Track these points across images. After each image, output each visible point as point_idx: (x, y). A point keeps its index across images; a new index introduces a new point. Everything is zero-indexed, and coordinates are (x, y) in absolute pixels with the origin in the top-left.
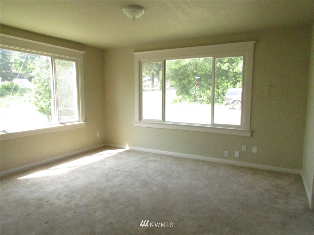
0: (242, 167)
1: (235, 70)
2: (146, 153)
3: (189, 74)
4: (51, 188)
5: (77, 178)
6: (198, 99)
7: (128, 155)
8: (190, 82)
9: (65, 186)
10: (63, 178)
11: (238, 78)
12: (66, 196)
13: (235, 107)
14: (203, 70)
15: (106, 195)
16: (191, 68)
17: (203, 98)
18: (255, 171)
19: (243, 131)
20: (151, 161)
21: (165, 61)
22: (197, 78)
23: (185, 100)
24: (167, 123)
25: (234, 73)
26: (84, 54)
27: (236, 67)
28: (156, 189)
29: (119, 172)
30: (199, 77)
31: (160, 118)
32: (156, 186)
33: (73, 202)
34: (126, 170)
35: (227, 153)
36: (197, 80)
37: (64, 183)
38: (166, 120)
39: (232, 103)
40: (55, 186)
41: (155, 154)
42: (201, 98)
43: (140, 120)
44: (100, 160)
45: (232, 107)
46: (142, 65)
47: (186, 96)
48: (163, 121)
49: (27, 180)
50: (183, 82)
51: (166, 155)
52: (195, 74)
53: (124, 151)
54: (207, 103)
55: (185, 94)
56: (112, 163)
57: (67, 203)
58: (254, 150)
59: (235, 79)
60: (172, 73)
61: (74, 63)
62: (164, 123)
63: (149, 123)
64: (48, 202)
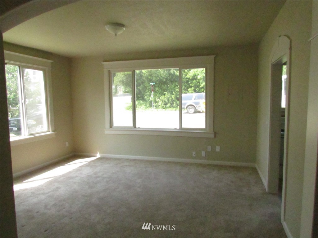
0: (209, 165)
1: (188, 76)
2: (118, 159)
3: (144, 80)
4: (35, 200)
5: (58, 188)
6: (154, 104)
7: (102, 162)
8: (145, 88)
9: (49, 196)
10: (43, 190)
11: (191, 84)
12: (55, 205)
13: (190, 112)
14: (158, 77)
15: (94, 200)
16: (146, 74)
17: (159, 103)
18: (220, 167)
19: (208, 133)
20: (126, 166)
21: (134, 71)
22: (152, 84)
23: (141, 106)
24: (137, 130)
25: (187, 78)
26: (52, 63)
27: (189, 73)
28: (139, 190)
29: (98, 179)
30: (154, 83)
31: (131, 125)
32: (139, 187)
33: (64, 209)
34: (105, 176)
35: (195, 154)
36: (153, 86)
37: (47, 193)
38: (137, 126)
39: (187, 108)
40: (37, 197)
42: (157, 103)
43: (111, 127)
44: (75, 169)
45: (186, 112)
47: (141, 102)
48: (134, 127)
50: (138, 88)
51: (139, 160)
52: (150, 81)
54: (163, 108)
55: (140, 100)
56: (88, 171)
57: (58, 212)
58: (218, 149)
59: (188, 85)
60: (126, 79)
61: (41, 72)
62: (135, 129)
63: (120, 130)
64: (37, 212)
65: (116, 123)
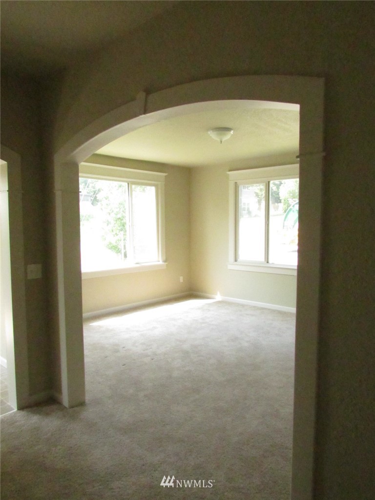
2: (243, 306)
5: (155, 328)
9: (142, 335)
12: (143, 344)
15: (186, 347)
20: (247, 314)
21: (269, 182)
24: (271, 266)
26: (166, 176)
28: (246, 344)
29: (203, 325)
31: (262, 258)
32: (247, 342)
33: (151, 350)
34: (214, 322)
37: (141, 331)
38: (270, 261)
40: (130, 334)
41: (254, 307)
43: (236, 261)
46: (238, 187)
48: (266, 262)
49: (100, 327)
53: (214, 302)
57: (143, 350)
61: (153, 189)
62: (268, 265)
63: (247, 265)
64: (124, 347)
65: (242, 256)
